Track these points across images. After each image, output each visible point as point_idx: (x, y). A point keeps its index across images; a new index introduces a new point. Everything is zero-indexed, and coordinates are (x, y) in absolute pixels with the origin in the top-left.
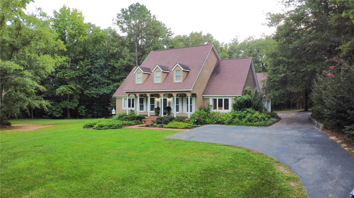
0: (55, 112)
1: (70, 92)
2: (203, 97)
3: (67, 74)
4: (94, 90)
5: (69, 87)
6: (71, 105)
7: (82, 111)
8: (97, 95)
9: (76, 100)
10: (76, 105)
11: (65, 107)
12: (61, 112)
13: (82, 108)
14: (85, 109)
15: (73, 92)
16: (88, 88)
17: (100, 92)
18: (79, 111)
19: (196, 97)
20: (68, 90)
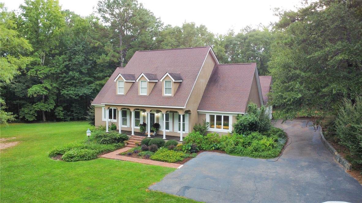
0: (28, 115)
1: (45, 93)
2: (198, 112)
3: (40, 72)
4: (72, 90)
5: (43, 86)
6: (46, 107)
7: (60, 113)
8: (76, 96)
9: (52, 101)
10: (52, 107)
11: (38, 109)
12: (34, 115)
13: (60, 110)
14: (62, 111)
15: (48, 92)
16: (66, 87)
17: (79, 92)
18: (56, 114)
19: (190, 114)
20: (42, 90)
